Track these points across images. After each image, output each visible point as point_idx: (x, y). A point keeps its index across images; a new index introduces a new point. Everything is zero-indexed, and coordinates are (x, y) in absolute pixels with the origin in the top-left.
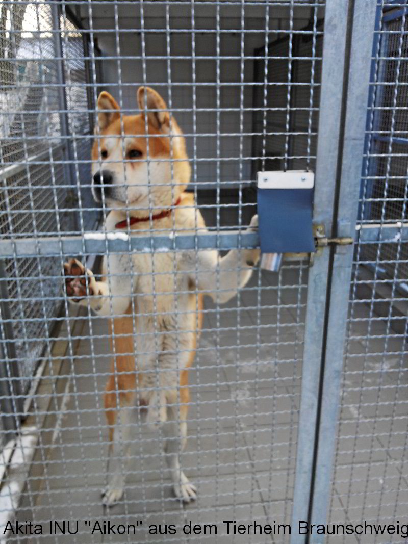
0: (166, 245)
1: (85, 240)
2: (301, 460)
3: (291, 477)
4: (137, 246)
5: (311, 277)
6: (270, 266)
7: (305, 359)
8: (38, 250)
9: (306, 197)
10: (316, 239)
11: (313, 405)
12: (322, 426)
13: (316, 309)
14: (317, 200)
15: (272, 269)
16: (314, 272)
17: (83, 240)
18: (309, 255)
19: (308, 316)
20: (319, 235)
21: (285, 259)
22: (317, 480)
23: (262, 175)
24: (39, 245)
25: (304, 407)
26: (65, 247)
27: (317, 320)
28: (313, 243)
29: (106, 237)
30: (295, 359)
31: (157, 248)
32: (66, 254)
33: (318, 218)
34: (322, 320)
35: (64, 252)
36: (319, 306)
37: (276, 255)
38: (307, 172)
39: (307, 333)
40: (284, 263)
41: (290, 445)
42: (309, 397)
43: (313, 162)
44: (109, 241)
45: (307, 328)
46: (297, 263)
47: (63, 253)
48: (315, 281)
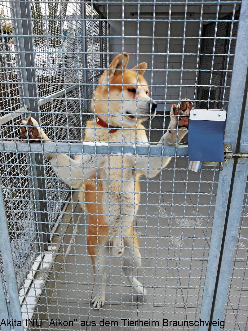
0: (131, 152)
1: (83, 145)
2: (207, 289)
3: (201, 298)
4: (113, 151)
5: (221, 177)
6: (194, 169)
7: (213, 227)
8: (56, 150)
9: (220, 126)
10: (225, 153)
11: (217, 256)
12: (221, 269)
13: (223, 197)
14: (227, 129)
15: (196, 171)
16: (223, 173)
17: (82, 146)
18: (220, 163)
19: (217, 201)
20: (227, 151)
21: (204, 165)
22: (216, 302)
23: (193, 111)
24: (57, 146)
25: (211, 257)
26: (72, 149)
27: (223, 204)
28: (223, 156)
29: (95, 144)
30: (207, 227)
31: (126, 153)
32: (72, 153)
33: (227, 140)
34: (226, 205)
35: (71, 152)
36: (225, 195)
37: (199, 162)
38: (222, 111)
39: (215, 211)
40: (202, 166)
41: (201, 279)
42: (215, 251)
43: (227, 104)
44: (97, 147)
45: (216, 209)
46: (212, 167)
47: (70, 153)
48: (223, 179)
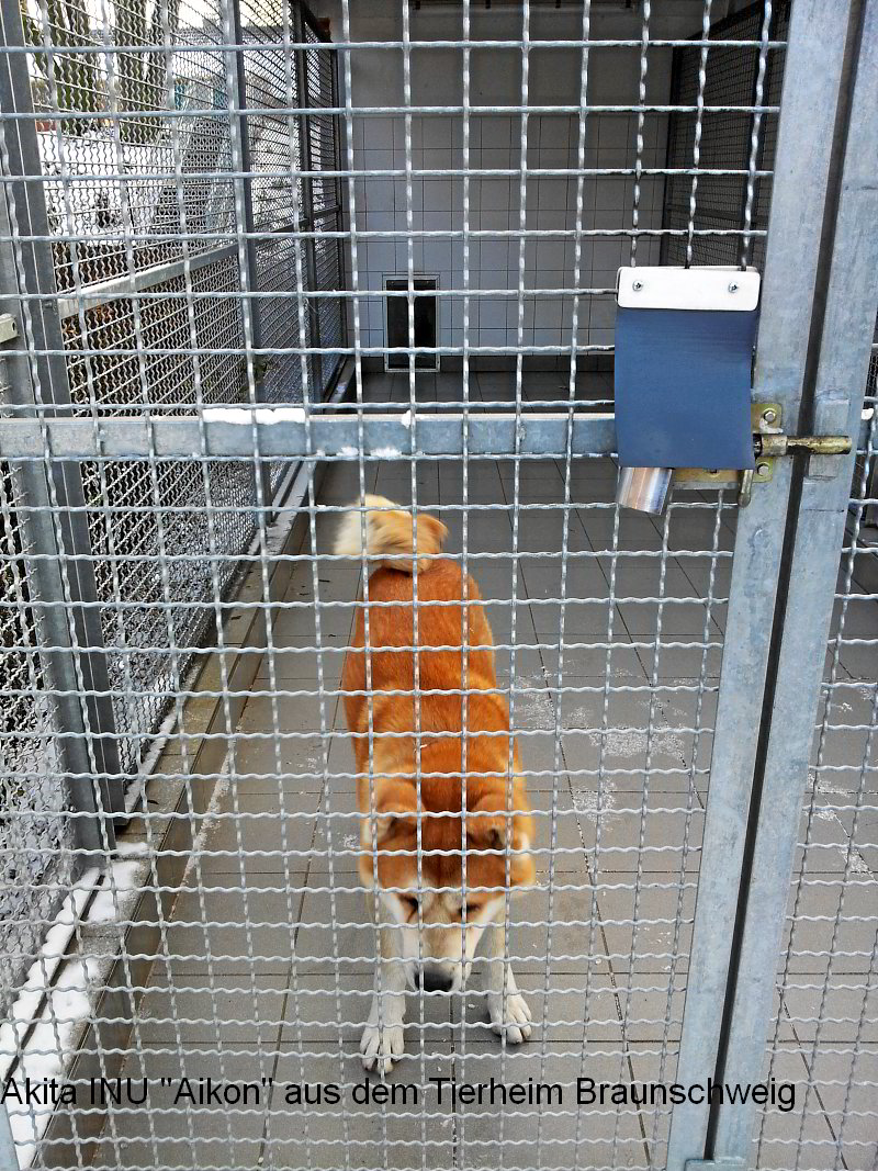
0: (394, 444)
1: (205, 424)
2: (702, 963)
3: (678, 997)
4: (325, 443)
5: (743, 534)
6: (642, 500)
7: (720, 728)
8: (98, 445)
9: (738, 331)
10: (758, 437)
11: (734, 837)
12: (754, 887)
13: (753, 610)
14: (764, 341)
15: (647, 508)
16: (749, 518)
17: (201, 424)
18: (740, 475)
19: (731, 627)
20: (765, 427)
21: (679, 485)
22: (737, 1010)
23: (629, 275)
24: (102, 432)
25: (712, 840)
26: (160, 440)
27: (753, 638)
28: (750, 449)
29: (254, 418)
30: (697, 728)
31: (374, 448)
32: (160, 456)
33: (764, 387)
34: (767, 638)
35: (159, 452)
36: (760, 603)
37: (657, 472)
38: (744, 269)
39: (726, 666)
40: (676, 494)
41: (677, 926)
42: (727, 819)
43: (759, 244)
44: (260, 427)
45: (727, 658)
46: (710, 495)
47: (155, 454)
48: (751, 541)
